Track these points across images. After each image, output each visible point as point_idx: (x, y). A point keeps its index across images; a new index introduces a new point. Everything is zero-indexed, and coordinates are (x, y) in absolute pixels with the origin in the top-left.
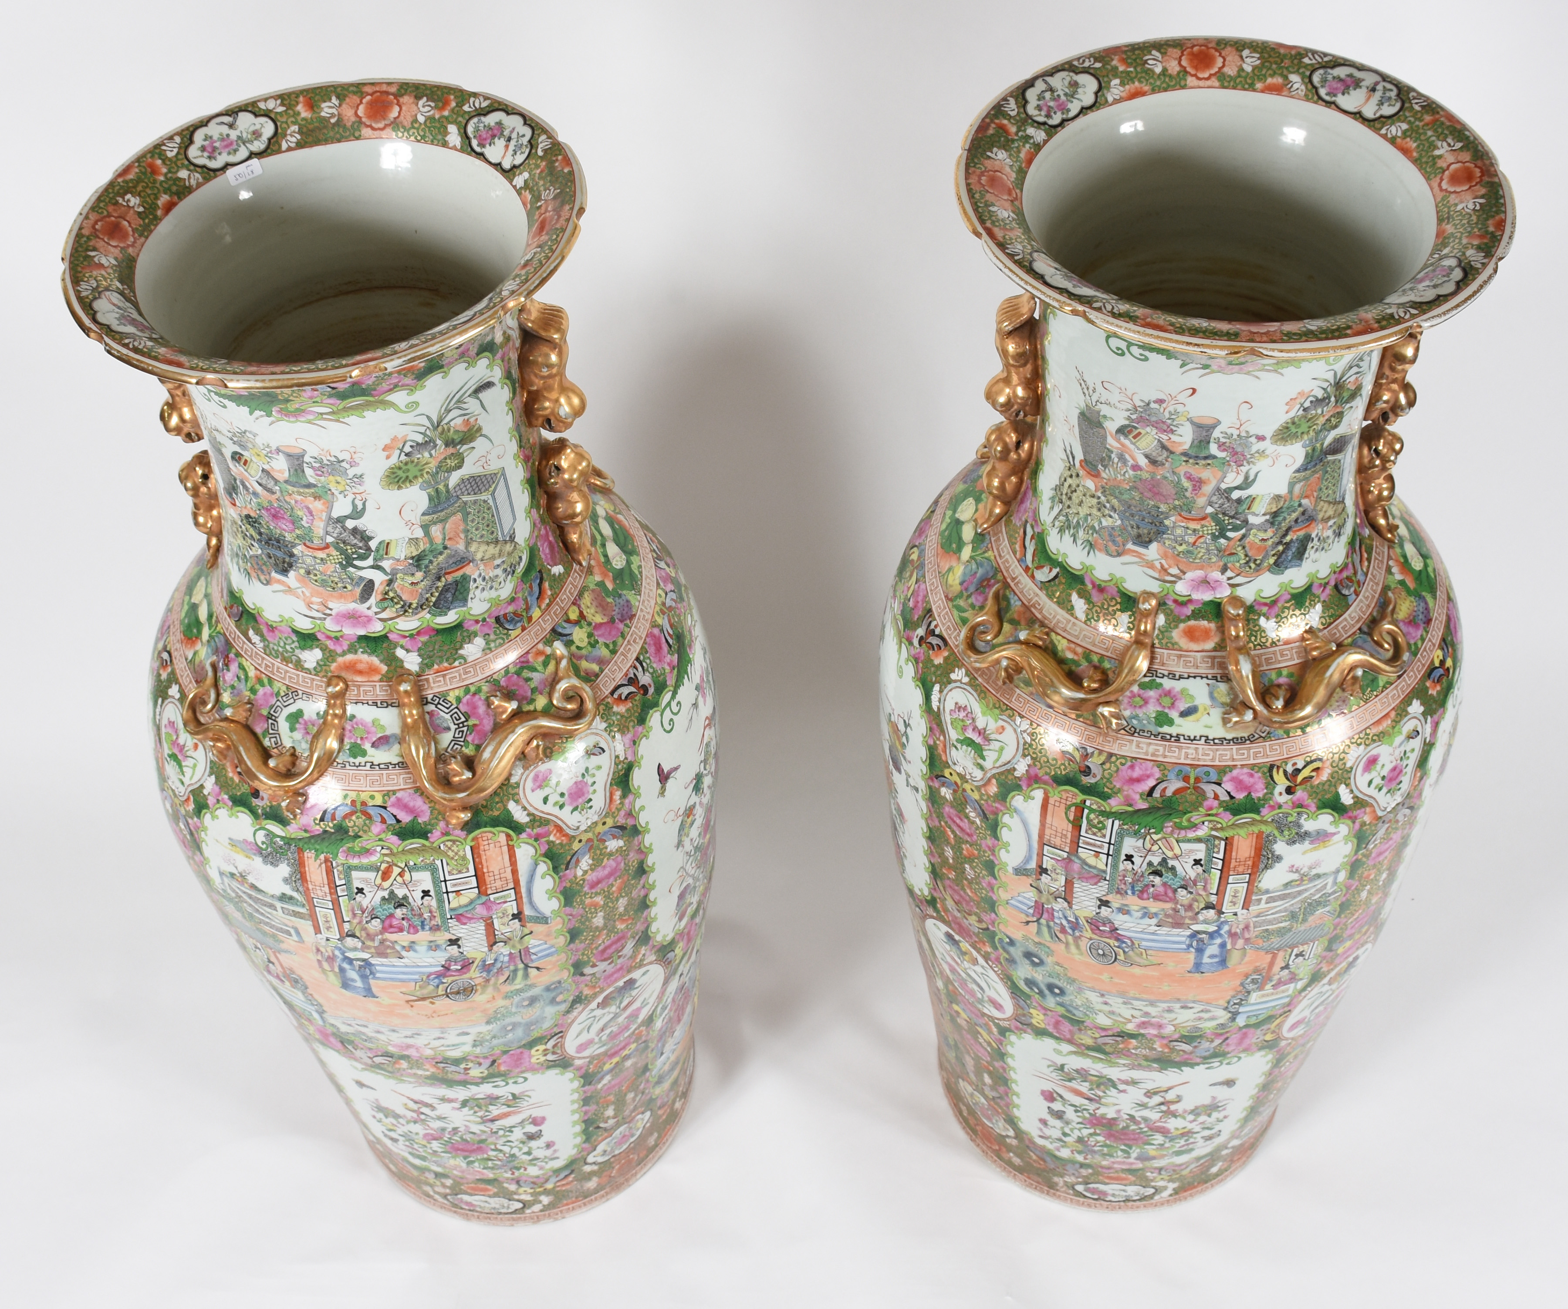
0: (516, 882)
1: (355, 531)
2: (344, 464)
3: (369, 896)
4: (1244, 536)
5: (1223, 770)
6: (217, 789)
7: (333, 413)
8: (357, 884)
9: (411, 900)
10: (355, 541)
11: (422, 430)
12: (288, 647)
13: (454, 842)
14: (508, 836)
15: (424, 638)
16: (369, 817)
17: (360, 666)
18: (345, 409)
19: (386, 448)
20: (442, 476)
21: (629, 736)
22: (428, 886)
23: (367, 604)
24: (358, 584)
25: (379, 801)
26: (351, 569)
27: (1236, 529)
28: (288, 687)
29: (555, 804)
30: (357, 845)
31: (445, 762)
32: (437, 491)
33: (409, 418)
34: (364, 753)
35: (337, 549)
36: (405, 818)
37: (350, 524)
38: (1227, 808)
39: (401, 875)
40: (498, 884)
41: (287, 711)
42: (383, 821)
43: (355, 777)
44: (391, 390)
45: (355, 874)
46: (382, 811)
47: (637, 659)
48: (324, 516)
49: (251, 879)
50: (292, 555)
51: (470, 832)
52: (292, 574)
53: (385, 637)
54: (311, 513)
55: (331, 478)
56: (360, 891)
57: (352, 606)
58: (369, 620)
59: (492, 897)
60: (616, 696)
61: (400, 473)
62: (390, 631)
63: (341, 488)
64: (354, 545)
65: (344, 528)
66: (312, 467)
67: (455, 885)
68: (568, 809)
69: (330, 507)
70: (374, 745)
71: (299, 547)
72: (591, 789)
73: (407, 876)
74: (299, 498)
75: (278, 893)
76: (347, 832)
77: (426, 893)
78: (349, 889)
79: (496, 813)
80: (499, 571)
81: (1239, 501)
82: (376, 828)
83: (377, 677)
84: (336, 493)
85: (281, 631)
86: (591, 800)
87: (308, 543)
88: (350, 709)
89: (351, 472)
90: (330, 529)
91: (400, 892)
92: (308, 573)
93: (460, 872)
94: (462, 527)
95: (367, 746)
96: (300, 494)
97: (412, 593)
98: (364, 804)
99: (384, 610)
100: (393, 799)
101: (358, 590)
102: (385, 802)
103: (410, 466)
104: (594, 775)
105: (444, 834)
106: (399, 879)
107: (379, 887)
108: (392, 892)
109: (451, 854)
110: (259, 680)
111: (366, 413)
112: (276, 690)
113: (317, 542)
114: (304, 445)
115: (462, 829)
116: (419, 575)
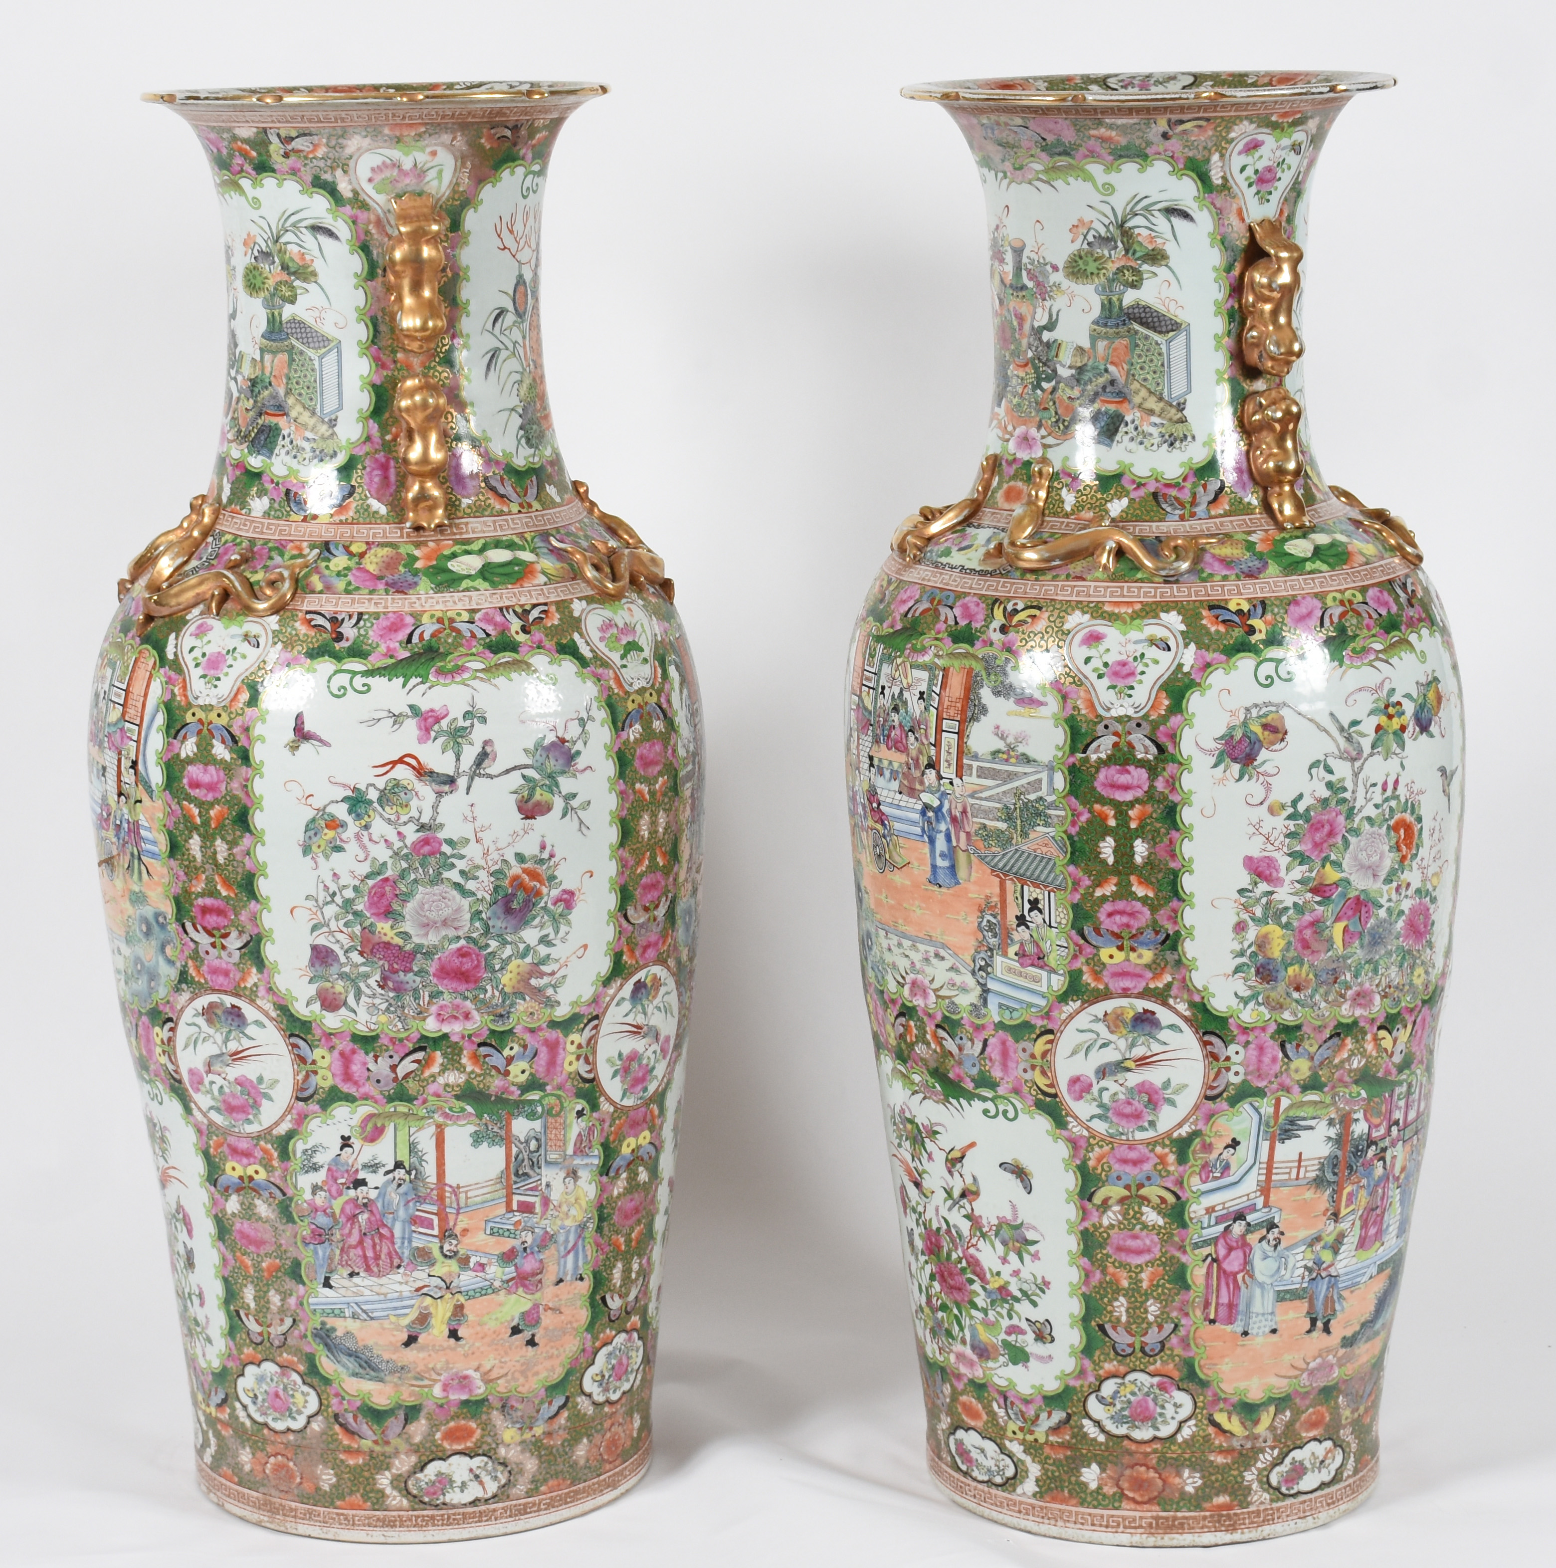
4: (1054, 390)
27: (1048, 379)
38: (951, 635)
81: (1048, 345)
94: (286, 371)
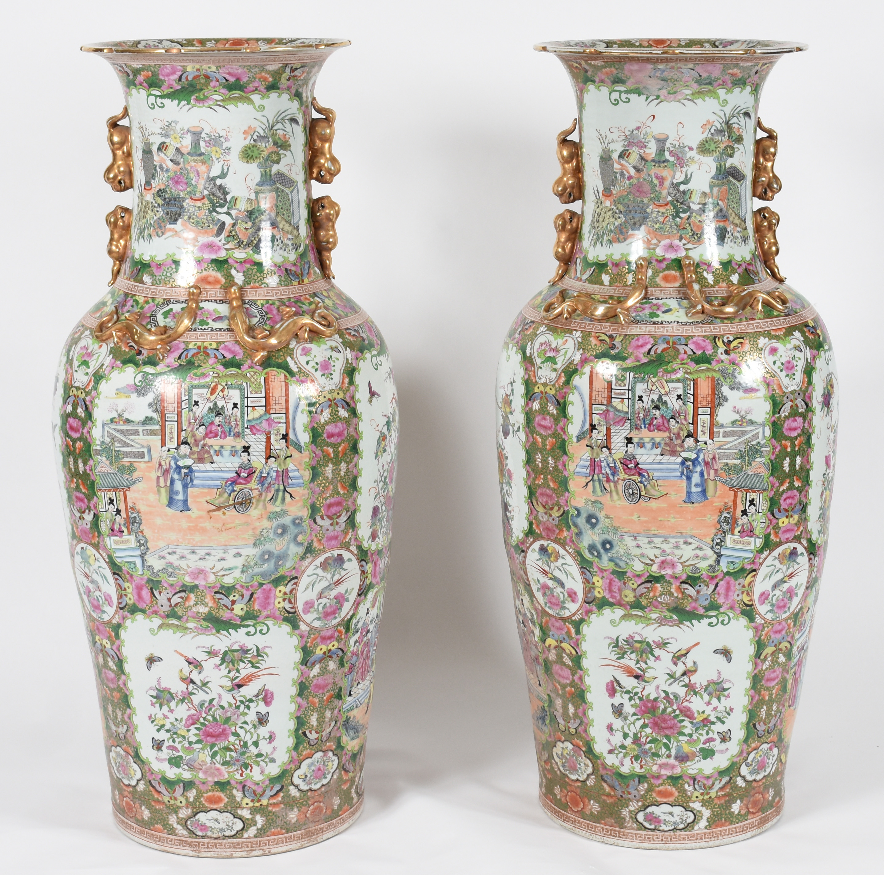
0: (287, 409)
1: (221, 187)
2: (222, 139)
3: (201, 406)
4: (689, 217)
5: (688, 338)
6: (113, 361)
7: (223, 100)
8: (195, 398)
9: (226, 410)
10: (219, 194)
11: (264, 127)
12: (168, 274)
13: (255, 373)
14: (286, 376)
15: (248, 266)
16: (208, 355)
17: (210, 279)
18: (230, 99)
19: (245, 132)
20: (269, 163)
21: (353, 353)
22: (237, 400)
23: (219, 238)
24: (216, 224)
25: (214, 346)
26: (214, 214)
27: (684, 212)
28: (164, 299)
29: (313, 367)
30: (199, 371)
31: (253, 330)
32: (265, 172)
33: (258, 115)
34: (208, 324)
35: (209, 199)
36: (229, 356)
37: (219, 182)
38: (692, 360)
39: (222, 391)
40: (277, 407)
41: (162, 311)
42: (216, 357)
43: (201, 335)
44: (253, 91)
45: (195, 391)
46: (216, 352)
47: (359, 326)
48: (205, 176)
49: (126, 416)
50: (182, 207)
51: (264, 368)
52: (180, 221)
53: (226, 261)
54: (198, 174)
55: (214, 148)
56: (196, 403)
57: (211, 239)
58: (219, 248)
59: (273, 416)
61: (249, 151)
62: (230, 257)
63: (218, 156)
64: (218, 197)
65: (215, 184)
66: (205, 141)
67: (253, 402)
68: (319, 373)
69: (209, 170)
70: (213, 320)
71: (187, 201)
72: (333, 368)
73: (226, 391)
74: (193, 164)
75: (142, 418)
76: (194, 364)
77: (235, 405)
78: (190, 402)
79: (280, 361)
80: (289, 243)
81: (684, 192)
82: (211, 361)
83: (219, 286)
84: (214, 159)
85: (165, 265)
86: (332, 374)
87: (193, 197)
88: (201, 305)
89: (225, 145)
90: (207, 185)
91: (220, 404)
92: (189, 218)
93: (256, 393)
94: (274, 203)
95: (210, 321)
96: (194, 161)
97: (244, 234)
98: (206, 348)
99: (228, 242)
100: (223, 345)
101: (216, 228)
102: (218, 346)
103: (255, 149)
104: (335, 362)
105: (250, 367)
106: (221, 394)
107: (208, 400)
108: (215, 404)
109: (253, 380)
110: (147, 302)
111: (240, 104)
112: (156, 302)
113: (198, 195)
114: (203, 125)
115: (260, 366)
116: (250, 224)
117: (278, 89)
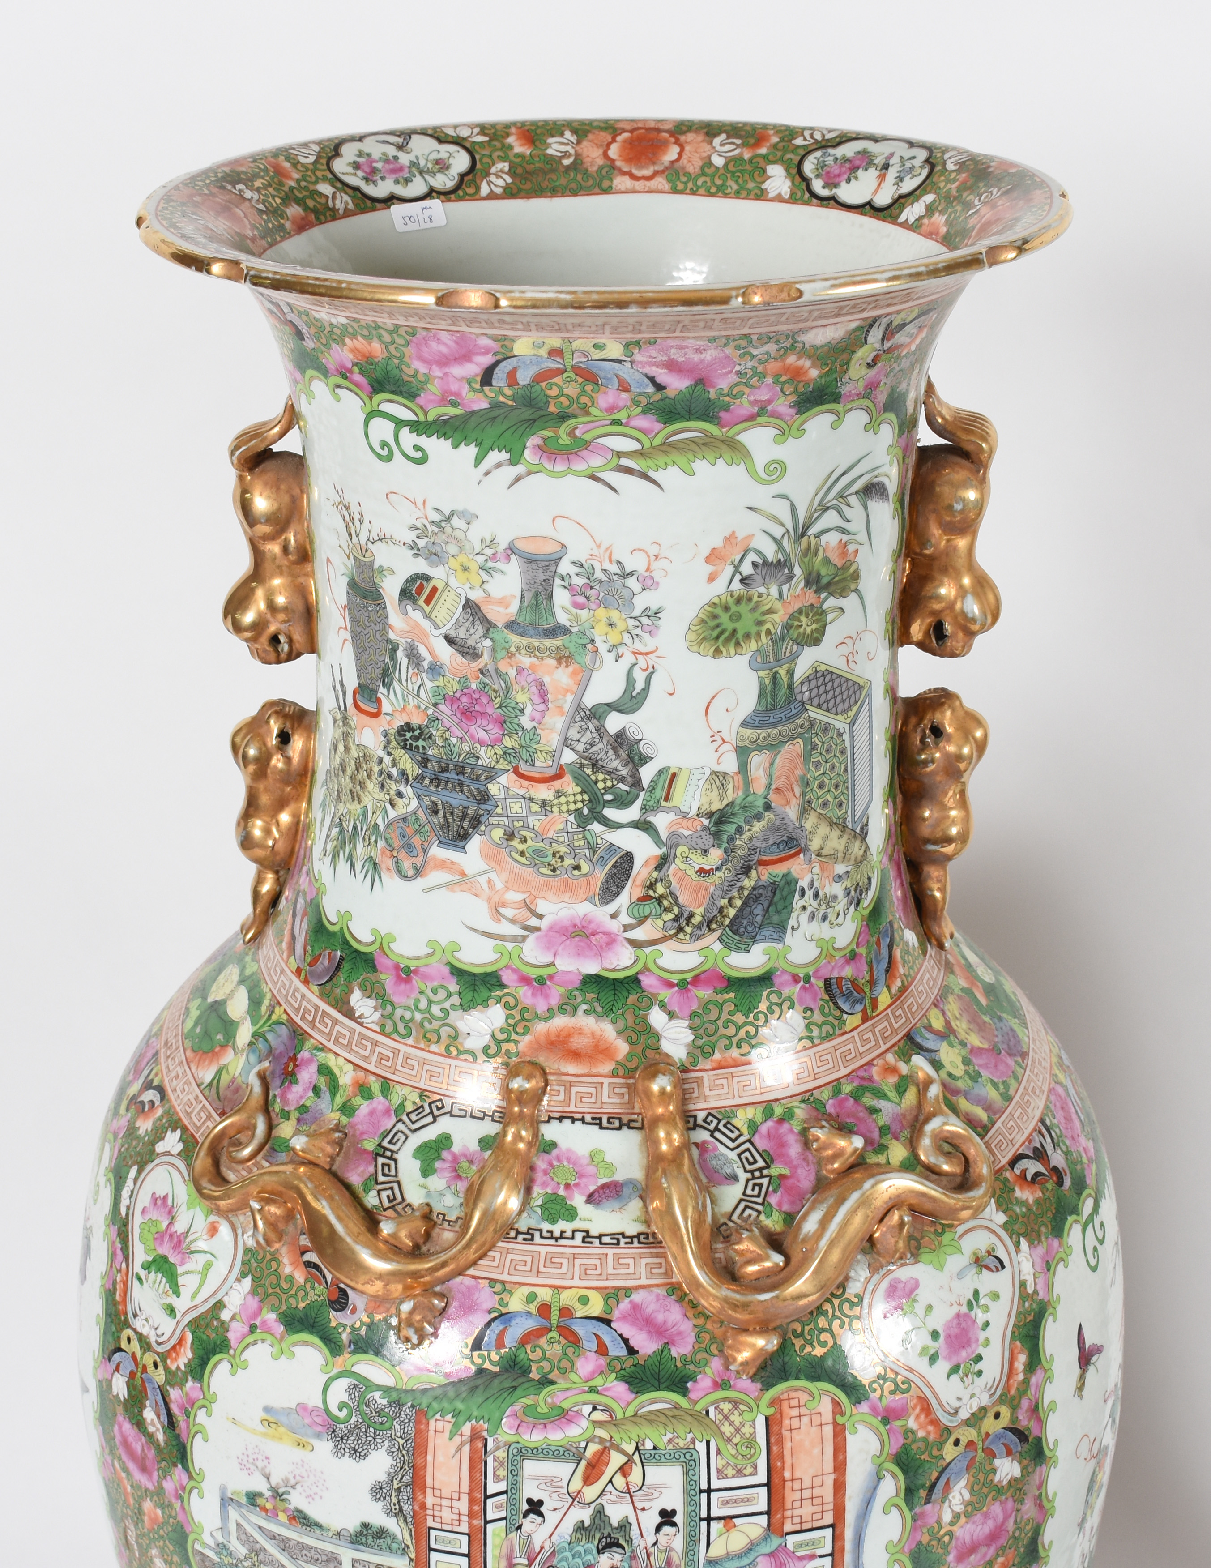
0: (839, 1511)
1: (620, 740)
2: (632, 582)
3: (552, 1518)
6: (253, 1303)
7: (640, 454)
8: (531, 1491)
9: (634, 1532)
10: (616, 764)
11: (778, 532)
12: (436, 1010)
13: (735, 1403)
14: (836, 1404)
15: (704, 993)
16: (574, 1340)
17: (579, 1043)
18: (667, 448)
19: (713, 557)
20: (789, 647)
21: (1041, 1250)
22: (674, 1500)
23: (611, 908)
24: (603, 860)
25: (596, 1307)
26: (596, 827)
28: (422, 1094)
29: (923, 1351)
30: (544, 1400)
31: (727, 1239)
32: (775, 678)
33: (762, 496)
34: (571, 1214)
35: (579, 779)
36: (646, 1345)
37: (614, 723)
39: (624, 1470)
40: (807, 1510)
41: (416, 1140)
42: (602, 1350)
43: (550, 1260)
44: (752, 418)
45: (530, 1467)
46: (601, 1330)
47: (1042, 1121)
48: (568, 702)
49: (297, 1500)
50: (484, 798)
51: (767, 1386)
52: (475, 843)
53: (635, 981)
54: (543, 695)
55: (601, 613)
56: (535, 1507)
57: (583, 909)
58: (611, 940)
59: (791, 1540)
60: (1017, 1171)
61: (724, 618)
62: (646, 969)
63: (614, 638)
64: (612, 772)
65: (600, 730)
66: (570, 588)
67: (726, 1503)
68: (943, 1365)
69: (584, 684)
70: (590, 1199)
71: (503, 779)
72: (982, 1336)
73: (637, 1473)
74: (526, 661)
75: (352, 1525)
76: (525, 1371)
77: (667, 1517)
78: (512, 1503)
79: (819, 1351)
80: (837, 889)
82: (587, 1364)
83: (607, 1067)
84: (603, 648)
85: (425, 977)
86: (979, 1358)
87: (524, 768)
88: (550, 1131)
89: (641, 602)
90: (573, 733)
91: (616, 1512)
92: (510, 836)
93: (740, 1473)
94: (799, 772)
95: (578, 1201)
96: (531, 651)
97: (696, 891)
98: (565, 1312)
99: (641, 921)
100: (625, 1305)
101: (601, 874)
102: (609, 1309)
103: (744, 608)
104: (986, 1309)
105: (718, 1385)
106: (619, 1481)
107: (575, 1498)
108: (600, 1513)
109: (727, 1429)
110: (363, 1090)
111: (700, 465)
112: (396, 1101)
113: (542, 764)
114: (566, 533)
115: (753, 1378)
116: (716, 855)
117: (836, 398)
